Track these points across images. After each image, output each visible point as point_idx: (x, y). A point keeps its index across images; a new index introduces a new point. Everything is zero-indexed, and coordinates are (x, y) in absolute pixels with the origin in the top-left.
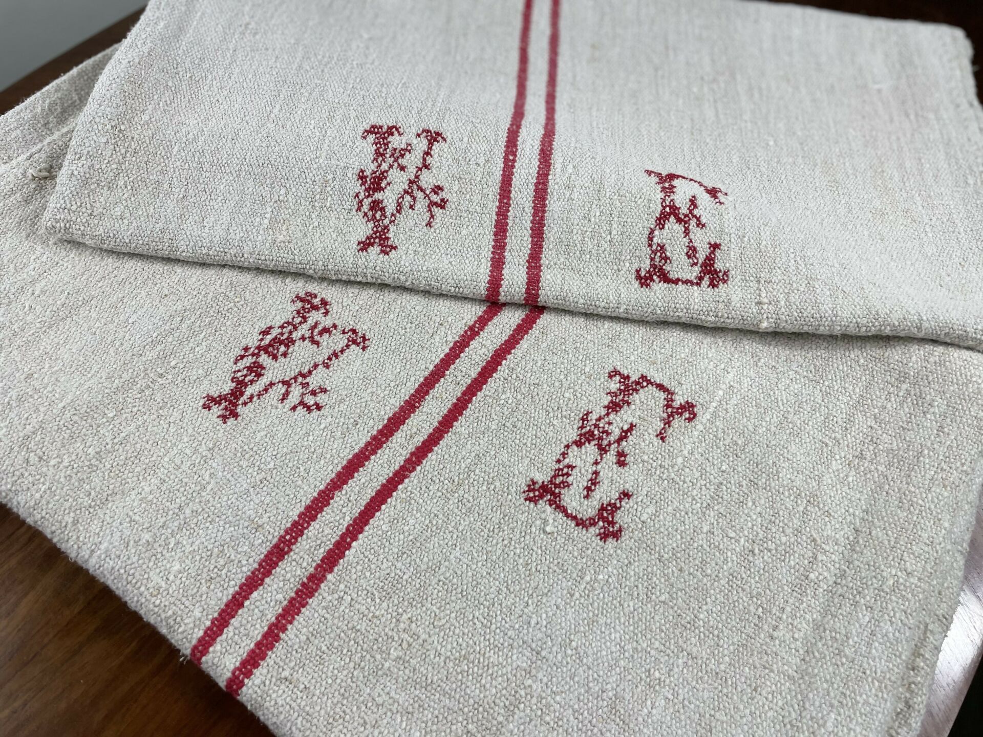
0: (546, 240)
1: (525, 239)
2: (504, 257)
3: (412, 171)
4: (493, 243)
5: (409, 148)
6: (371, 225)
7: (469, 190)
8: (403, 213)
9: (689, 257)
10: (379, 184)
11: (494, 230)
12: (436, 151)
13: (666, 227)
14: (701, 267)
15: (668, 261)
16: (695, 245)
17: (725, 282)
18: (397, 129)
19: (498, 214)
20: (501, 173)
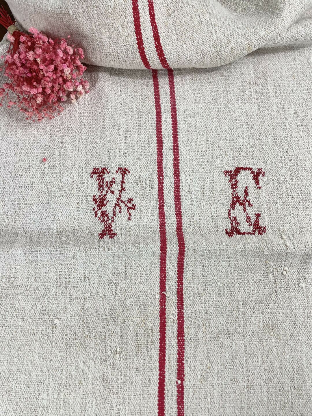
0: (183, 219)
1: (174, 220)
2: (165, 230)
3: (117, 193)
4: (159, 223)
5: (114, 180)
6: (103, 224)
7: (144, 198)
8: (117, 215)
9: (247, 222)
10: (103, 202)
11: (159, 216)
12: (127, 180)
13: (235, 208)
14: (253, 226)
15: (239, 225)
16: (250, 216)
17: (265, 232)
18: (106, 170)
19: (159, 208)
20: (158, 187)
